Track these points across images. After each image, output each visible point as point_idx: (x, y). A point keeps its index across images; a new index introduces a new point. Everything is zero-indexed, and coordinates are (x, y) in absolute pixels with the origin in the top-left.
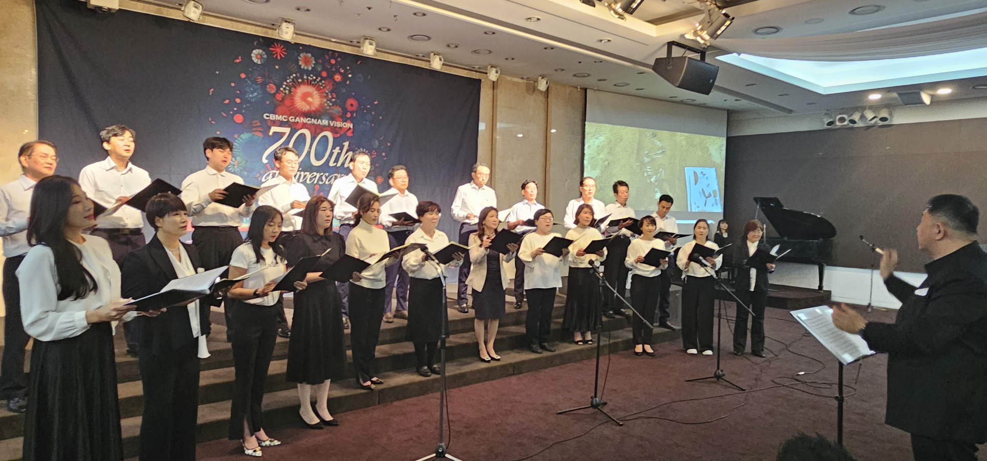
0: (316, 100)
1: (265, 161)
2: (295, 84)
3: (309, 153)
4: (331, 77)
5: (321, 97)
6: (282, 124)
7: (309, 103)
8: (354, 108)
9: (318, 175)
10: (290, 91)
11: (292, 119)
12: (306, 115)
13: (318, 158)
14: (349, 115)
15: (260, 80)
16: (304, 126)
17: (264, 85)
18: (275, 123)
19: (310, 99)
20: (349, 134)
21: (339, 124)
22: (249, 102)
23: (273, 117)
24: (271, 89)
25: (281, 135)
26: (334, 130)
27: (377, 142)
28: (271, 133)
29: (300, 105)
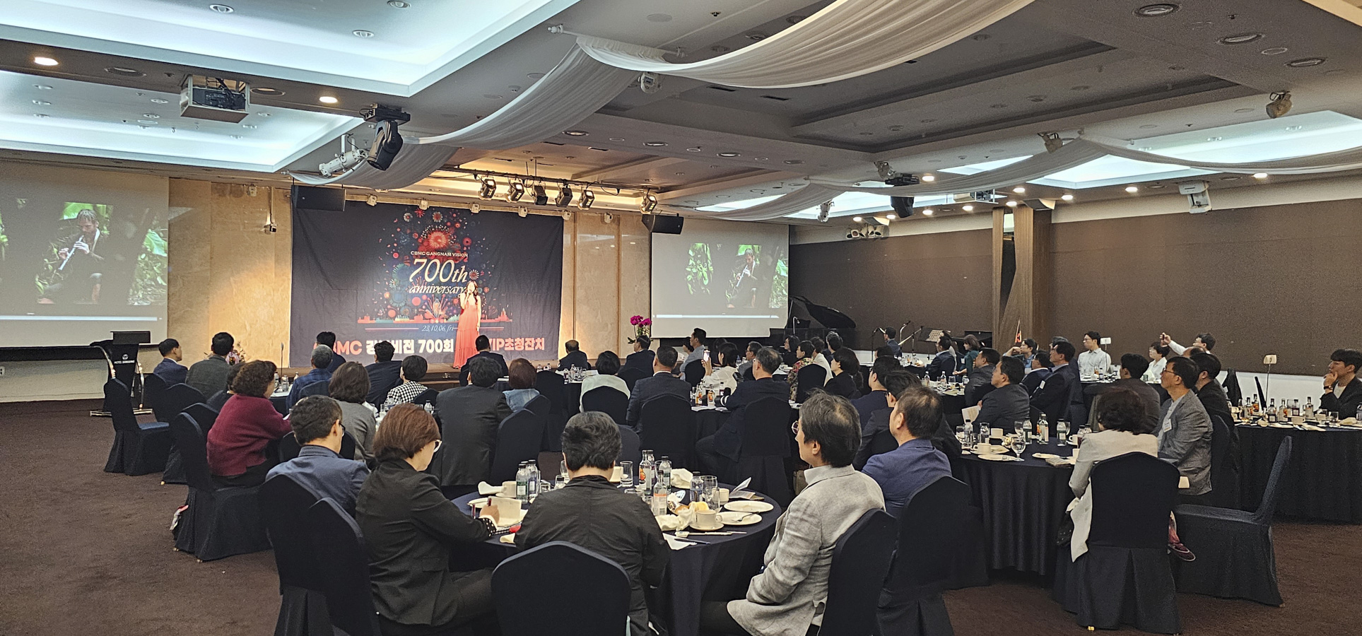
0: (443, 241)
1: (411, 280)
2: (431, 232)
3: (439, 274)
4: (453, 225)
5: (447, 238)
6: (422, 257)
7: (439, 243)
8: (468, 244)
9: (445, 288)
10: (427, 237)
11: (428, 254)
12: (436, 250)
13: (444, 277)
14: (465, 249)
15: (408, 231)
16: (436, 257)
17: (411, 234)
18: (417, 257)
19: (439, 240)
20: (466, 261)
21: (458, 255)
22: (403, 245)
23: (416, 253)
24: (415, 236)
25: (422, 263)
26: (455, 259)
27: (484, 265)
28: (415, 263)
29: (433, 244)
